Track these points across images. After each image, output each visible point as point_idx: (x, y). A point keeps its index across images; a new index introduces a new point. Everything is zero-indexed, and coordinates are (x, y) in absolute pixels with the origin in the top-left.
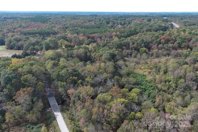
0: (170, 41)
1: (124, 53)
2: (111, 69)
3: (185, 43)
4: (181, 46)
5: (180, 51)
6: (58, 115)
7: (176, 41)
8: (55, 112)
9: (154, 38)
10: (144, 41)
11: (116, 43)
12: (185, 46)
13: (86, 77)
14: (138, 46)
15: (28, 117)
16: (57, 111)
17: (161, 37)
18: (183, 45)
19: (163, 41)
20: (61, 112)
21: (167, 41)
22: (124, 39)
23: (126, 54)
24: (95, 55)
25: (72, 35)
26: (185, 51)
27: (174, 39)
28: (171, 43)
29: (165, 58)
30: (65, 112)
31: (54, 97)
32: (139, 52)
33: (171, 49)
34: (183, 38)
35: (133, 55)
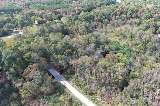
0: (123, 13)
1: (92, 25)
2: (94, 39)
3: (134, 14)
4: (132, 17)
5: (133, 20)
6: (66, 84)
7: (128, 12)
8: (61, 81)
9: (111, 11)
10: (104, 14)
11: (84, 17)
12: (135, 16)
13: (78, 49)
14: (101, 18)
15: (43, 90)
16: (63, 80)
17: (116, 10)
18: (133, 15)
19: (118, 13)
20: (66, 80)
21: (122, 13)
22: (89, 13)
23: (94, 25)
24: (72, 28)
25: (39, 11)
26: (137, 20)
27: (126, 11)
28: (125, 14)
29: (124, 26)
30: (70, 80)
31: (53, 69)
32: (103, 23)
33: (126, 19)
34: (132, 10)
35: (99, 26)
